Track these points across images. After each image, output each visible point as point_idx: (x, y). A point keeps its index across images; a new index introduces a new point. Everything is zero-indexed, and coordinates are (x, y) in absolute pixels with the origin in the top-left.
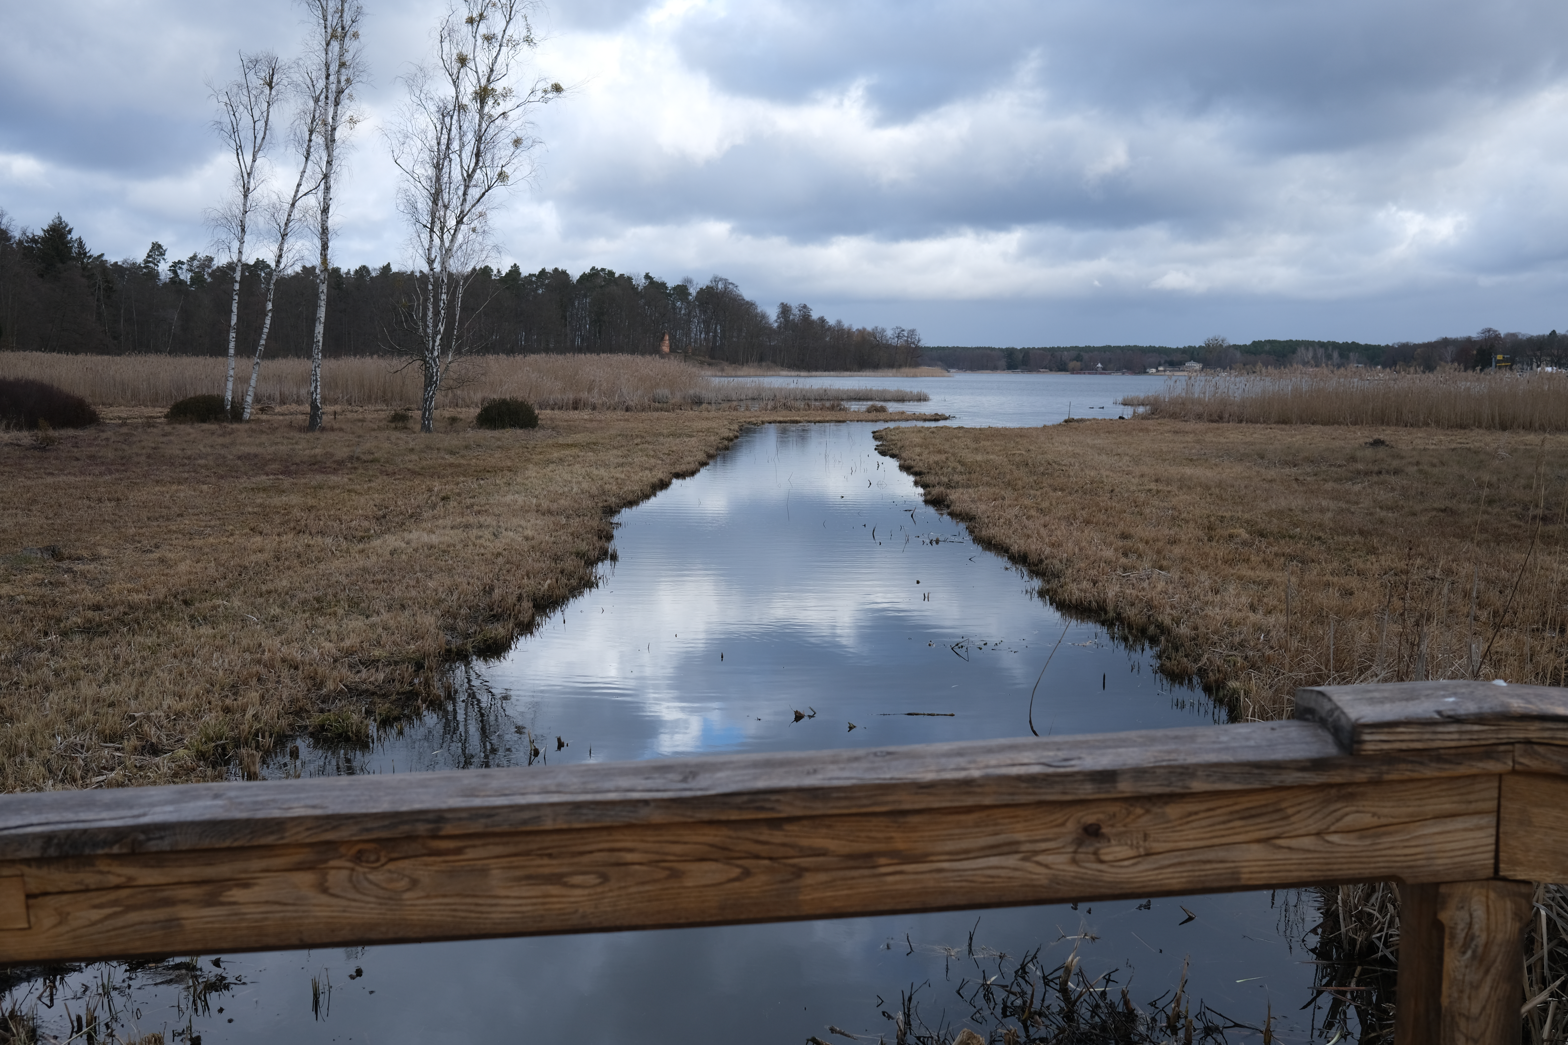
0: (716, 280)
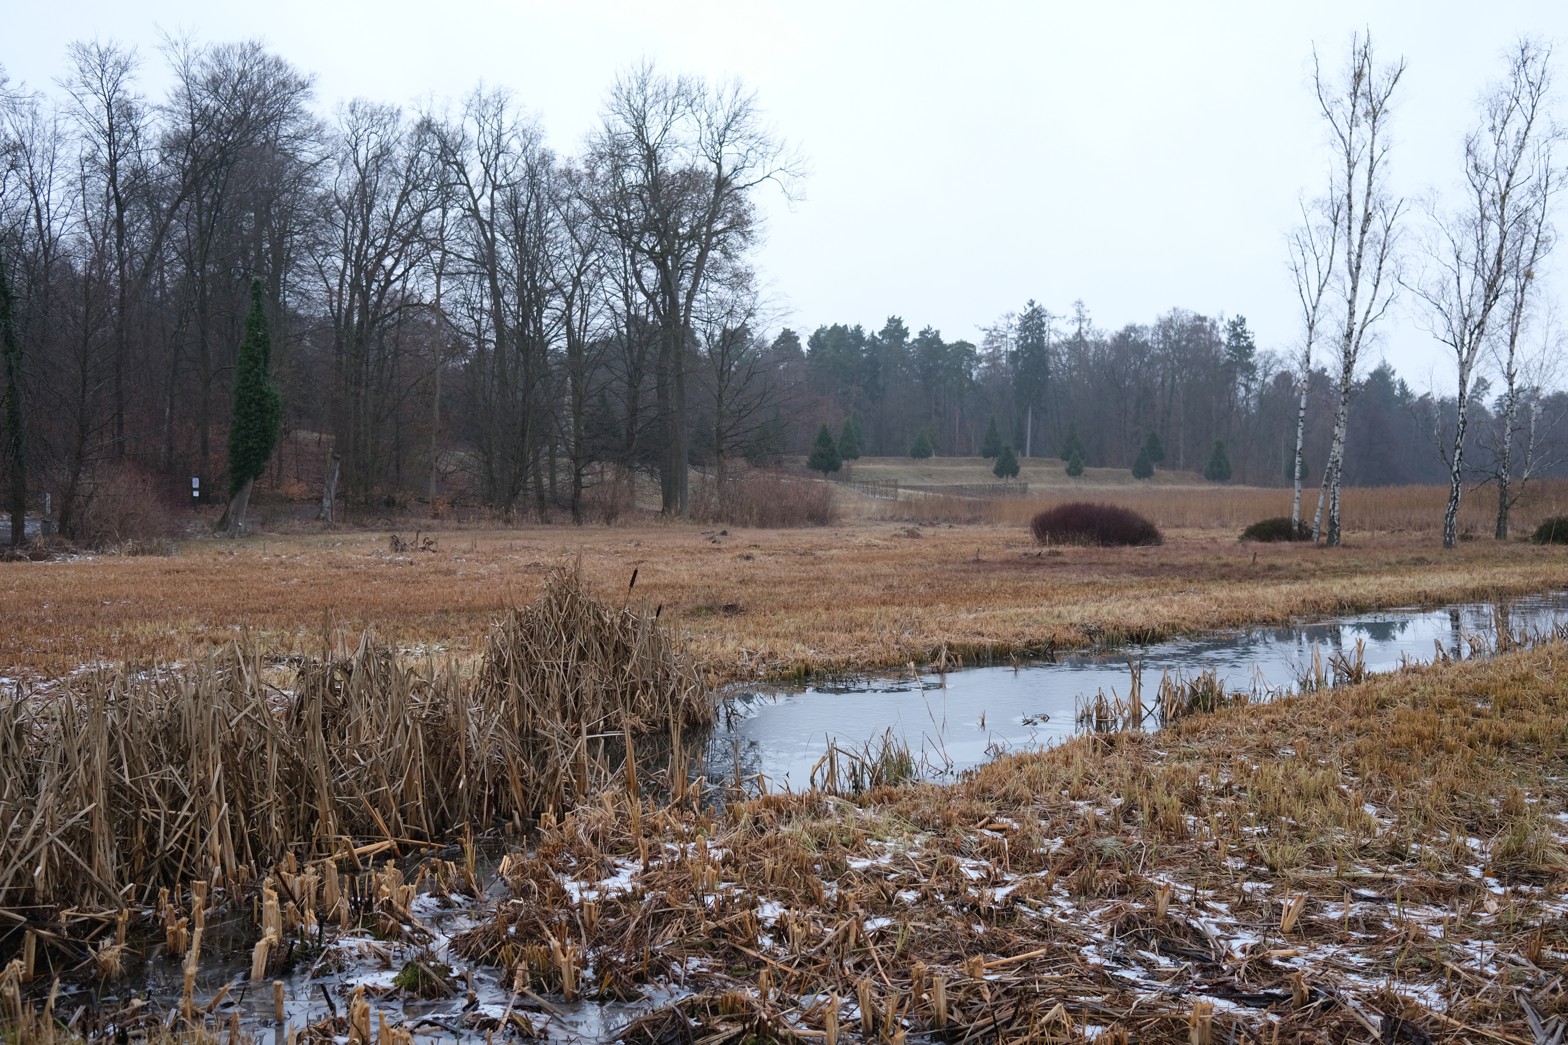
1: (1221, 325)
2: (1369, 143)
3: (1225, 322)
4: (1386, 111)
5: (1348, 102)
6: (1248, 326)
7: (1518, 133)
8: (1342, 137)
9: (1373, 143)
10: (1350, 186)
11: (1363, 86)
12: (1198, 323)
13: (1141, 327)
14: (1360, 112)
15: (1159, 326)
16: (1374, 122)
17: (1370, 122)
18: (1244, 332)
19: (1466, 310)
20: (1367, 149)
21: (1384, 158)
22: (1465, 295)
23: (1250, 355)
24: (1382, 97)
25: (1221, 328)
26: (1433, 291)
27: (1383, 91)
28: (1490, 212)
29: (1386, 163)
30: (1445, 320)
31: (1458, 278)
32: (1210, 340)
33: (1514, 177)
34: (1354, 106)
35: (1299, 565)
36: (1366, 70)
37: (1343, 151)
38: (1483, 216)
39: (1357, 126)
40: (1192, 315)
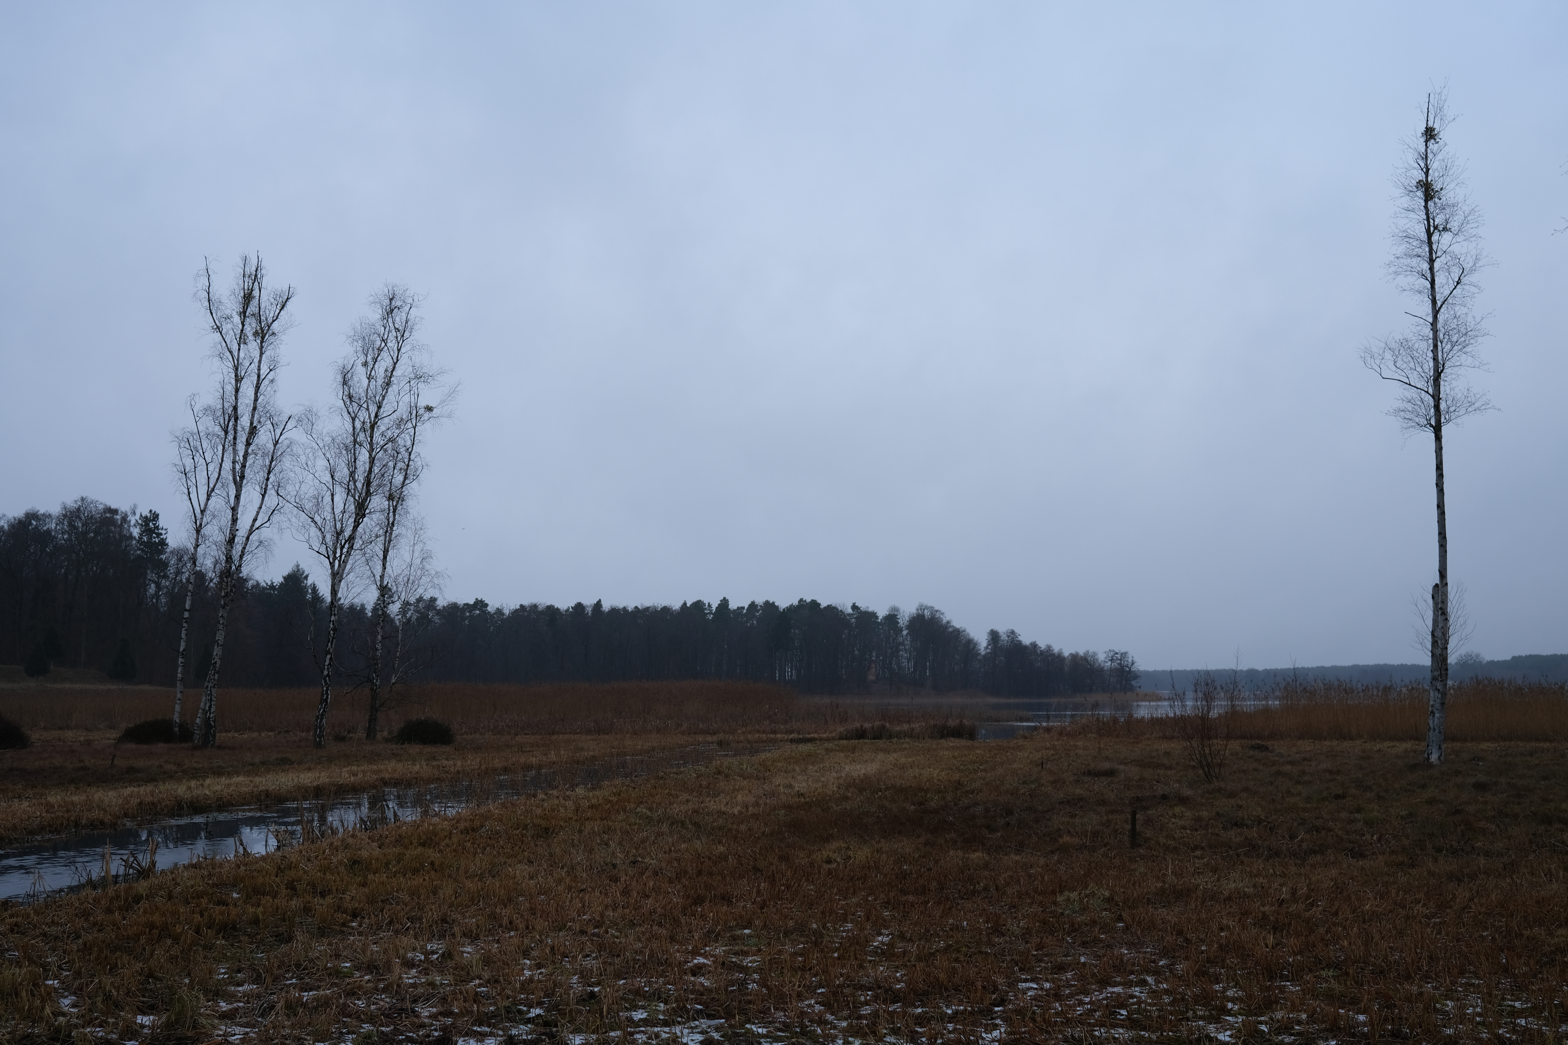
0: (922, 608)
1: (133, 520)
2: (256, 360)
3: (137, 517)
4: (273, 334)
5: (237, 319)
6: (161, 523)
7: (386, 371)
8: (231, 352)
9: (260, 362)
10: (236, 399)
11: (252, 308)
12: (108, 515)
13: (44, 515)
14: (249, 331)
15: (65, 516)
16: (262, 342)
17: (259, 342)
18: (157, 528)
19: (339, 525)
20: (254, 366)
21: (270, 377)
22: (338, 511)
23: (162, 552)
24: (270, 321)
25: (133, 522)
26: (308, 506)
27: (271, 315)
28: (361, 437)
29: (272, 381)
30: (319, 533)
31: (332, 495)
32: (120, 534)
33: (382, 410)
34: (243, 325)
35: (161, 767)
36: (256, 293)
37: (231, 365)
38: (355, 441)
39: (245, 343)
40: (101, 507)
